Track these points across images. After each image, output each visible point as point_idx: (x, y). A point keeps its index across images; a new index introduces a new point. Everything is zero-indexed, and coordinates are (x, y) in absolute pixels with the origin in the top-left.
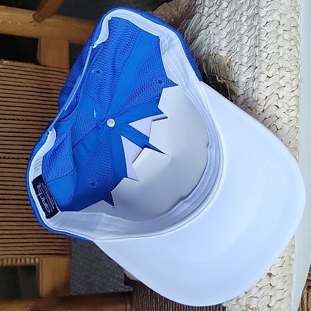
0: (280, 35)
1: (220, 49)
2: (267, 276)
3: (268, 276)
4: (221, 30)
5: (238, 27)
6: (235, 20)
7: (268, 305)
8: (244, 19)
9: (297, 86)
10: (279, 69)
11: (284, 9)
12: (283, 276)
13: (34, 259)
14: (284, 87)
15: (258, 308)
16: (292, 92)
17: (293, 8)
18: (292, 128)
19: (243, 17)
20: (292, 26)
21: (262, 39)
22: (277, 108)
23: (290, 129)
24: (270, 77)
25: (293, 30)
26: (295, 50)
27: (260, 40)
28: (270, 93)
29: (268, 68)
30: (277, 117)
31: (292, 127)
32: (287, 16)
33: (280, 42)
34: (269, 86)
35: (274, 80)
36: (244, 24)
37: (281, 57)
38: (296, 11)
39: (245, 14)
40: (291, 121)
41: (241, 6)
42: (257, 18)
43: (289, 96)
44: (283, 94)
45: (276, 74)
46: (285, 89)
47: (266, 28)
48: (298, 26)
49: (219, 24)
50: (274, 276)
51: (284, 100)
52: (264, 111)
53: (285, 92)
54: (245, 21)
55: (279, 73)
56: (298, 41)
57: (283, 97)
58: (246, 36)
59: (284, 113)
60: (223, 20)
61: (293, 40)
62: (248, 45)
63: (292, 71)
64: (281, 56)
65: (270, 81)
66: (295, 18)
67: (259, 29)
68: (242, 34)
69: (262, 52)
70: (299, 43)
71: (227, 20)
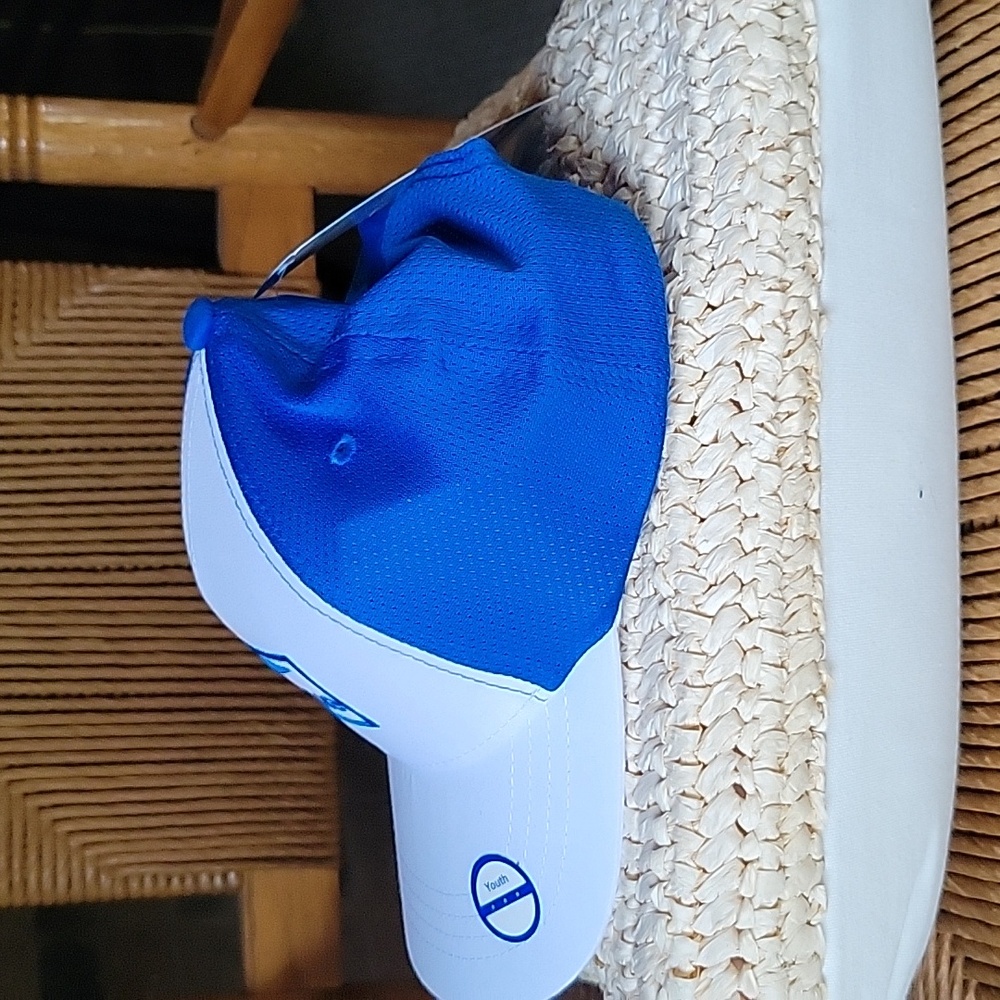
0: (753, 164)
2: (728, 968)
3: (733, 967)
5: (638, 148)
6: (627, 123)
8: (653, 120)
9: (803, 335)
10: (745, 281)
11: (760, 75)
12: (784, 965)
13: (225, 876)
14: (762, 339)
16: (787, 356)
17: (794, 70)
18: (789, 472)
19: (652, 114)
20: (793, 130)
21: (699, 183)
22: (737, 411)
23: (785, 475)
24: (714, 308)
25: (798, 145)
26: (800, 214)
27: (695, 186)
28: (714, 361)
29: (709, 276)
30: (738, 441)
31: (791, 468)
32: (773, 97)
33: (750, 187)
34: (713, 336)
35: (725, 317)
36: (654, 138)
37: (752, 240)
38: (806, 80)
39: (654, 104)
40: (787, 449)
41: (645, 77)
42: (687, 118)
43: (777, 371)
44: (756, 365)
45: (735, 298)
46: (762, 346)
47: (710, 147)
48: (814, 132)
50: (753, 966)
51: (759, 385)
52: (696, 422)
53: (763, 357)
54: (657, 129)
55: (744, 294)
56: (811, 182)
57: (758, 372)
58: (661, 175)
59: (762, 425)
61: (795, 181)
62: (665, 206)
63: (788, 284)
64: (754, 238)
65: (714, 320)
66: (802, 104)
67: (692, 152)
68: (647, 171)
69: (695, 225)
70: (817, 187)
71: (609, 123)
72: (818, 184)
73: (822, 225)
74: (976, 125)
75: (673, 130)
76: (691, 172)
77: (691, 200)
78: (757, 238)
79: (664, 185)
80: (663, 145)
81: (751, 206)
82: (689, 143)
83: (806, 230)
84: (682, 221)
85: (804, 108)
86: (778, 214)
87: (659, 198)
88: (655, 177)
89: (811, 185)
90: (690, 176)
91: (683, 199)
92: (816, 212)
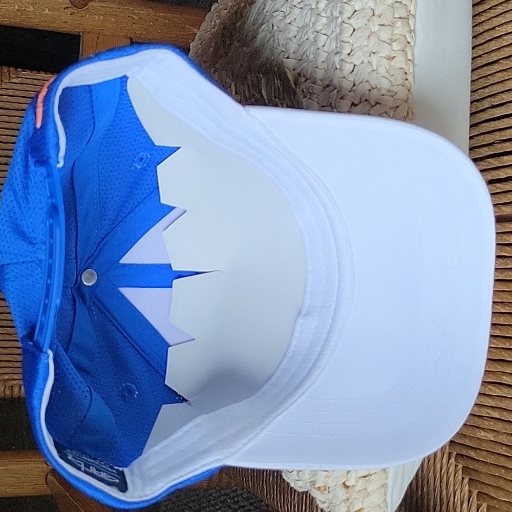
0: (374, 32)
1: (286, 56)
4: (290, 24)
5: (313, 20)
6: (310, 7)
7: (344, 483)
8: (322, 5)
10: (371, 91)
15: (328, 487)
19: (321, 2)
21: (345, 40)
24: (356, 105)
25: (399, 24)
26: (400, 58)
27: (343, 41)
29: (353, 89)
33: (373, 44)
36: (322, 14)
37: (374, 71)
42: (339, 5)
47: (352, 21)
48: (411, 17)
49: (288, 13)
54: (323, 10)
58: (325, 34)
60: (294, 7)
61: (397, 41)
62: (326, 51)
63: (394, 93)
64: (375, 69)
66: (404, 3)
67: (341, 23)
68: (317, 32)
69: (344, 62)
70: (411, 45)
71: (301, 6)
72: (412, 44)
73: (413, 64)
74: (488, 18)
75: (331, 11)
76: (340, 34)
77: (340, 48)
78: (376, 69)
79: (325, 40)
80: (326, 19)
81: (374, 53)
82: (340, 18)
83: (404, 66)
84: (337, 59)
85: (405, 5)
86: (387, 57)
87: (323, 46)
88: (321, 35)
89: (408, 44)
90: (340, 36)
91: (336, 48)
92: (410, 57)
